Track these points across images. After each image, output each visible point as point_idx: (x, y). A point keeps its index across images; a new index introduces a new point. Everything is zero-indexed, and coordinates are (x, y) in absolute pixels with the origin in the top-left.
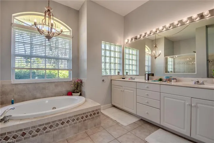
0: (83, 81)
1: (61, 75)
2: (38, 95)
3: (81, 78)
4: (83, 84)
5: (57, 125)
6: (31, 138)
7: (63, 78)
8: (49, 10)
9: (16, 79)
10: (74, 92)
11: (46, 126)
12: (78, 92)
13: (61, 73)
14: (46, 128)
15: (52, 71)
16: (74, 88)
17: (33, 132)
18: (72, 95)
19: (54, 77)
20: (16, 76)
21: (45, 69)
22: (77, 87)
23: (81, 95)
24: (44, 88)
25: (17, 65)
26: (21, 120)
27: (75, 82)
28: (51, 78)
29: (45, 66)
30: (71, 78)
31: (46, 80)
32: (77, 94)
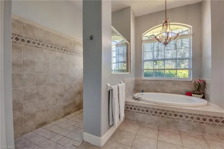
0: (206, 82)
1: (181, 75)
2: (158, 90)
3: (204, 79)
4: (207, 86)
5: (171, 115)
6: (151, 116)
7: (183, 77)
8: (166, 21)
9: (145, 76)
10: (194, 93)
11: (162, 112)
12: (199, 94)
13: (182, 73)
14: (162, 113)
15: (172, 72)
16: (194, 89)
17: (153, 112)
18: (192, 96)
19: (173, 77)
20: (145, 75)
21: (165, 69)
22: (198, 89)
23: (203, 98)
24: (163, 85)
25: (145, 68)
26: (146, 102)
27: (195, 82)
28: (170, 77)
29: (164, 67)
30: (191, 78)
31: (165, 78)
32: (198, 95)
